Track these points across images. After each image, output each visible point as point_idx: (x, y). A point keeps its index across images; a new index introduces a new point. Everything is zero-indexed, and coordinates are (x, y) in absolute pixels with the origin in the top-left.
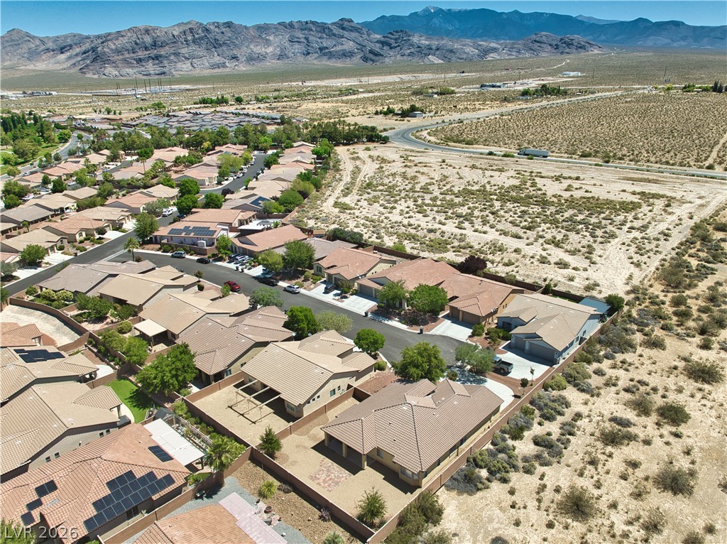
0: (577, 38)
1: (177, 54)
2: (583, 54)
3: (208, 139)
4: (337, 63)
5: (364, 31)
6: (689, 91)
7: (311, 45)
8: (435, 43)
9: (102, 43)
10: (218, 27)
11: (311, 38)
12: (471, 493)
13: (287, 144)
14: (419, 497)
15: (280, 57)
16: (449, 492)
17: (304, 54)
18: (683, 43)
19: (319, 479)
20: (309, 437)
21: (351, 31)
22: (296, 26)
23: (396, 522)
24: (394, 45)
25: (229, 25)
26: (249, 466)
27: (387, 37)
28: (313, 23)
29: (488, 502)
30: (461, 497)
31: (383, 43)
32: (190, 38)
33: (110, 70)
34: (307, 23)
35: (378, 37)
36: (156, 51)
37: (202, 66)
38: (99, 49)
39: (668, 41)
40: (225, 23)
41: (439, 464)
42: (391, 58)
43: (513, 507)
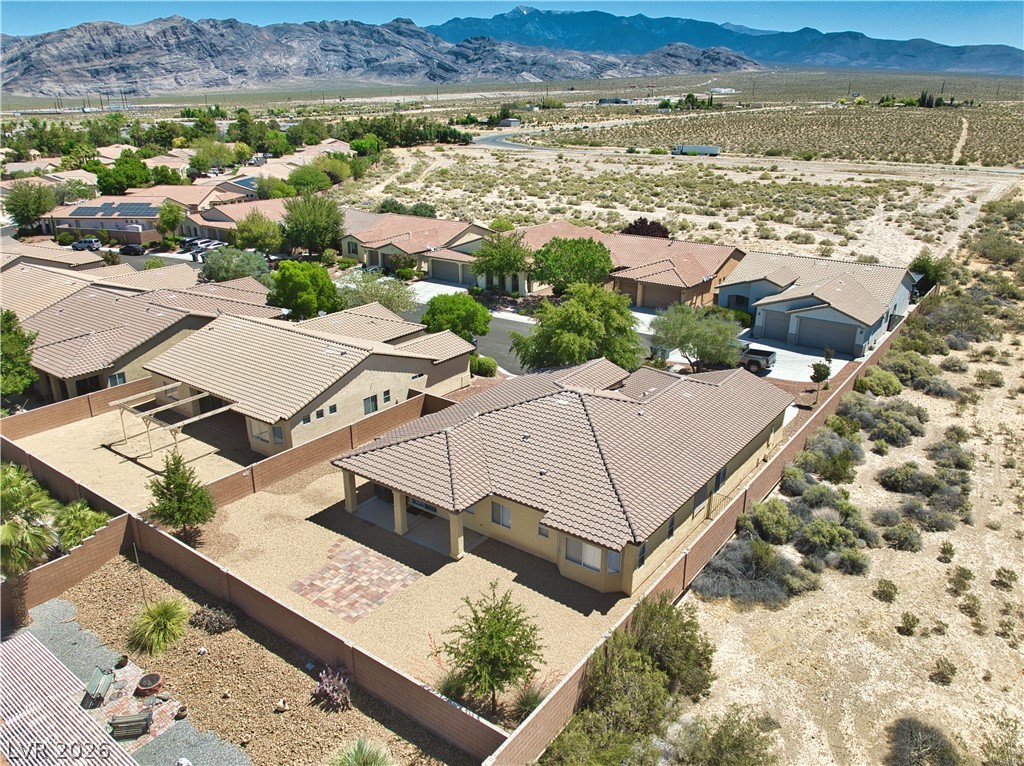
0: (725, 50)
1: (153, 65)
2: (733, 72)
3: (181, 133)
4: (391, 80)
5: (430, 36)
6: (888, 106)
7: (354, 55)
8: (530, 56)
9: (38, 46)
10: (215, 26)
11: (353, 46)
12: (772, 603)
13: (310, 140)
14: (635, 617)
15: (309, 72)
16: (708, 605)
17: (343, 69)
18: (864, 63)
19: (321, 590)
20: (303, 496)
21: (411, 36)
22: (331, 29)
23: (575, 693)
24: (472, 57)
25: (231, 24)
26: (119, 569)
27: (462, 46)
28: (356, 24)
29: (831, 623)
30: (750, 616)
31: (457, 55)
32: (172, 41)
33: (49, 85)
34: (346, 23)
35: (450, 45)
36: (120, 59)
37: (192, 83)
38: (32, 56)
39: (843, 59)
40: (225, 22)
41: (671, 533)
42: (469, 74)
43: (906, 630)
